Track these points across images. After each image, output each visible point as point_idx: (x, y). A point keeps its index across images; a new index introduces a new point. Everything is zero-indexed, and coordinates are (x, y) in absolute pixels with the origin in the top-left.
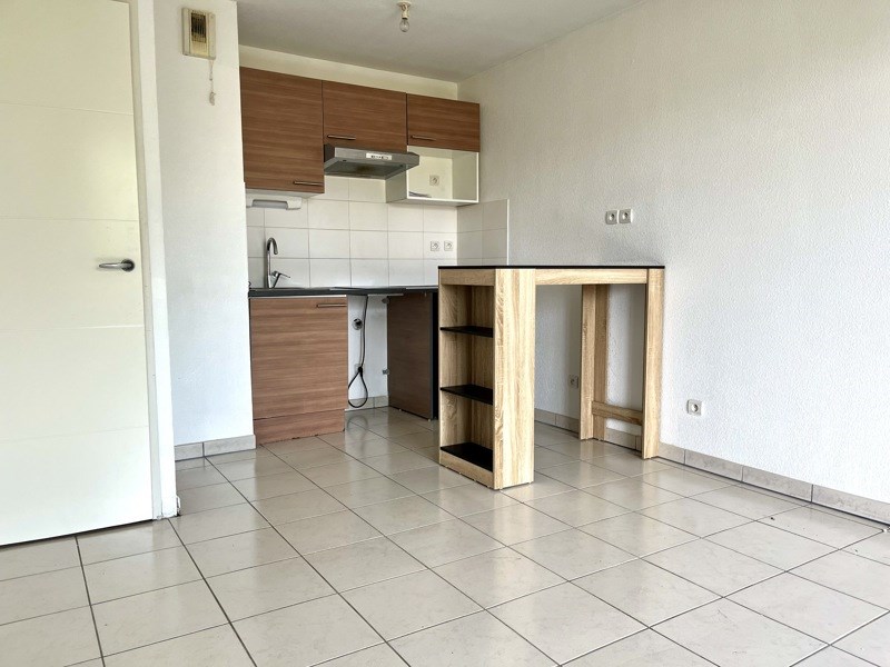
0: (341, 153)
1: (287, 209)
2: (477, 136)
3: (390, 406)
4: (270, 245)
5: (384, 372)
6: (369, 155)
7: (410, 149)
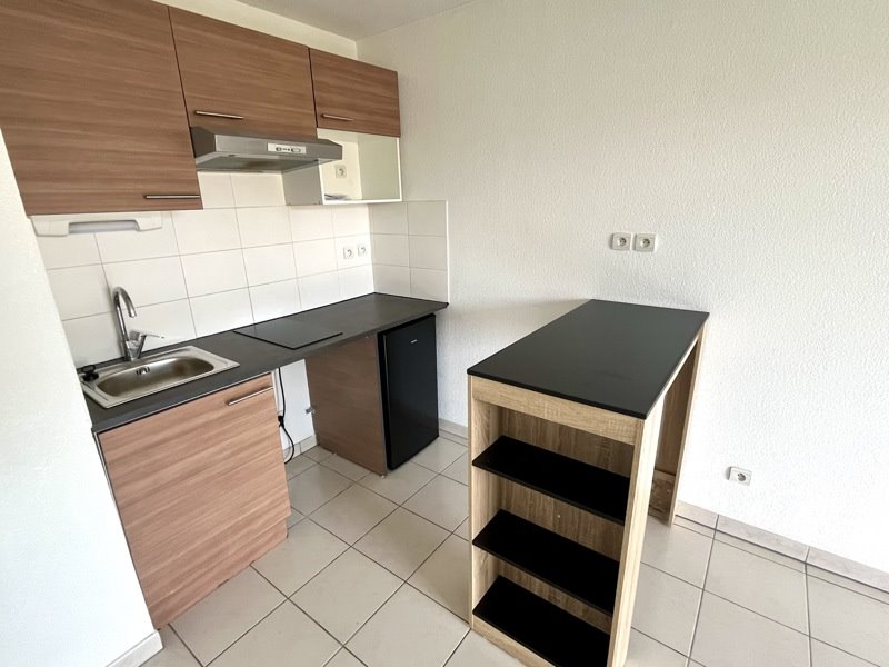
0: (224, 144)
1: (138, 230)
2: (396, 116)
3: (318, 444)
4: (118, 299)
5: (308, 411)
6: (272, 147)
7: (322, 134)
